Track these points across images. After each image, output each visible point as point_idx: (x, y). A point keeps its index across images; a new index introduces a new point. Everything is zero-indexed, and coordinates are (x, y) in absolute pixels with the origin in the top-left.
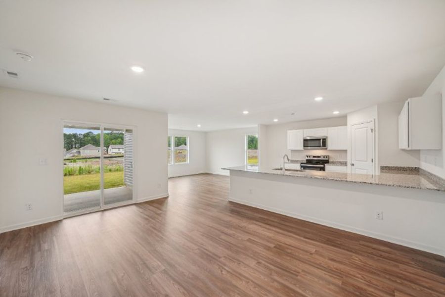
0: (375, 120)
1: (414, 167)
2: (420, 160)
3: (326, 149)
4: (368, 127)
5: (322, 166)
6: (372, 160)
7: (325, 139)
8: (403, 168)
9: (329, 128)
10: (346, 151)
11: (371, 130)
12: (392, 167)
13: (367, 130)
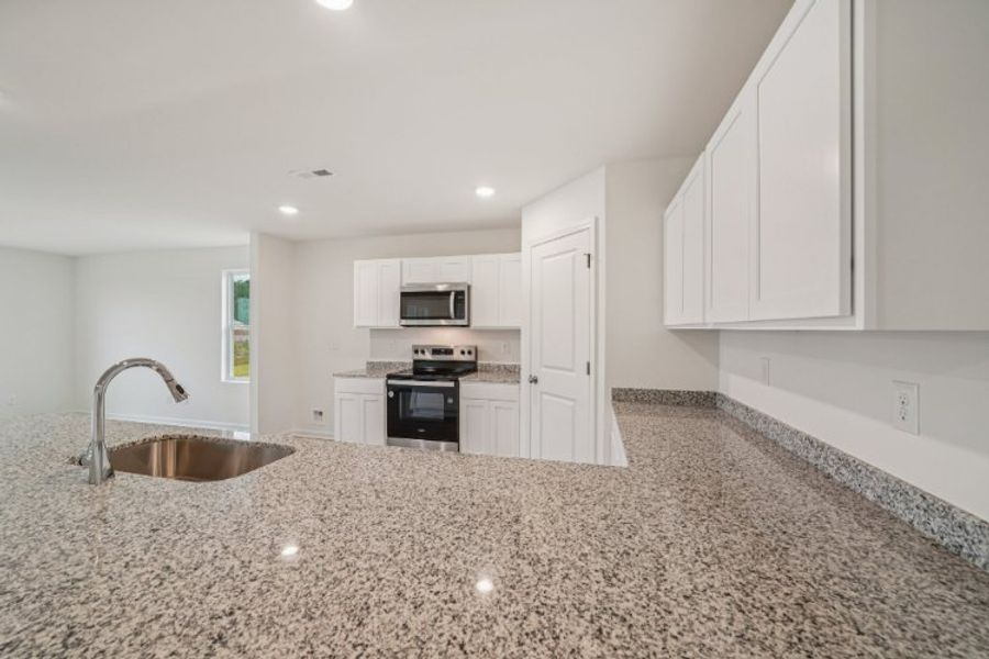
0: (597, 220)
1: (704, 390)
2: (717, 365)
3: (467, 326)
4: (574, 250)
5: (451, 384)
6: (588, 365)
7: (462, 293)
8: (676, 394)
9: (476, 258)
10: (516, 332)
11: (586, 258)
12: (644, 392)
13: (574, 258)
